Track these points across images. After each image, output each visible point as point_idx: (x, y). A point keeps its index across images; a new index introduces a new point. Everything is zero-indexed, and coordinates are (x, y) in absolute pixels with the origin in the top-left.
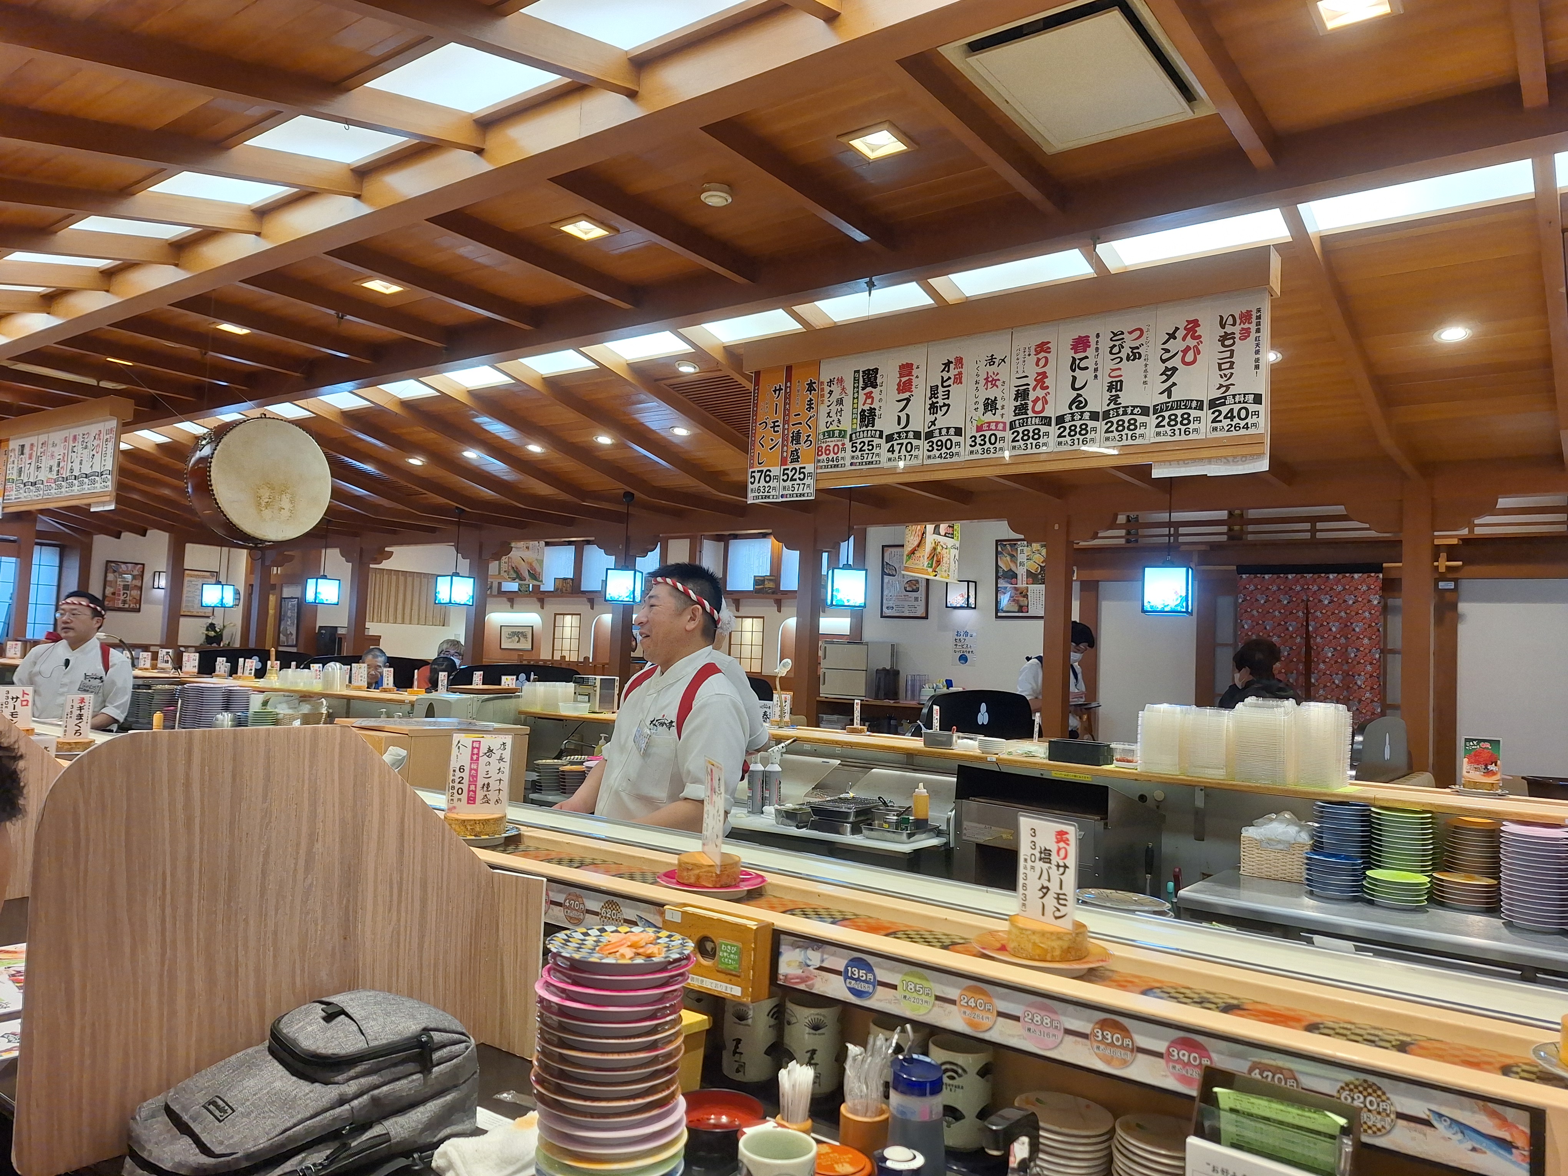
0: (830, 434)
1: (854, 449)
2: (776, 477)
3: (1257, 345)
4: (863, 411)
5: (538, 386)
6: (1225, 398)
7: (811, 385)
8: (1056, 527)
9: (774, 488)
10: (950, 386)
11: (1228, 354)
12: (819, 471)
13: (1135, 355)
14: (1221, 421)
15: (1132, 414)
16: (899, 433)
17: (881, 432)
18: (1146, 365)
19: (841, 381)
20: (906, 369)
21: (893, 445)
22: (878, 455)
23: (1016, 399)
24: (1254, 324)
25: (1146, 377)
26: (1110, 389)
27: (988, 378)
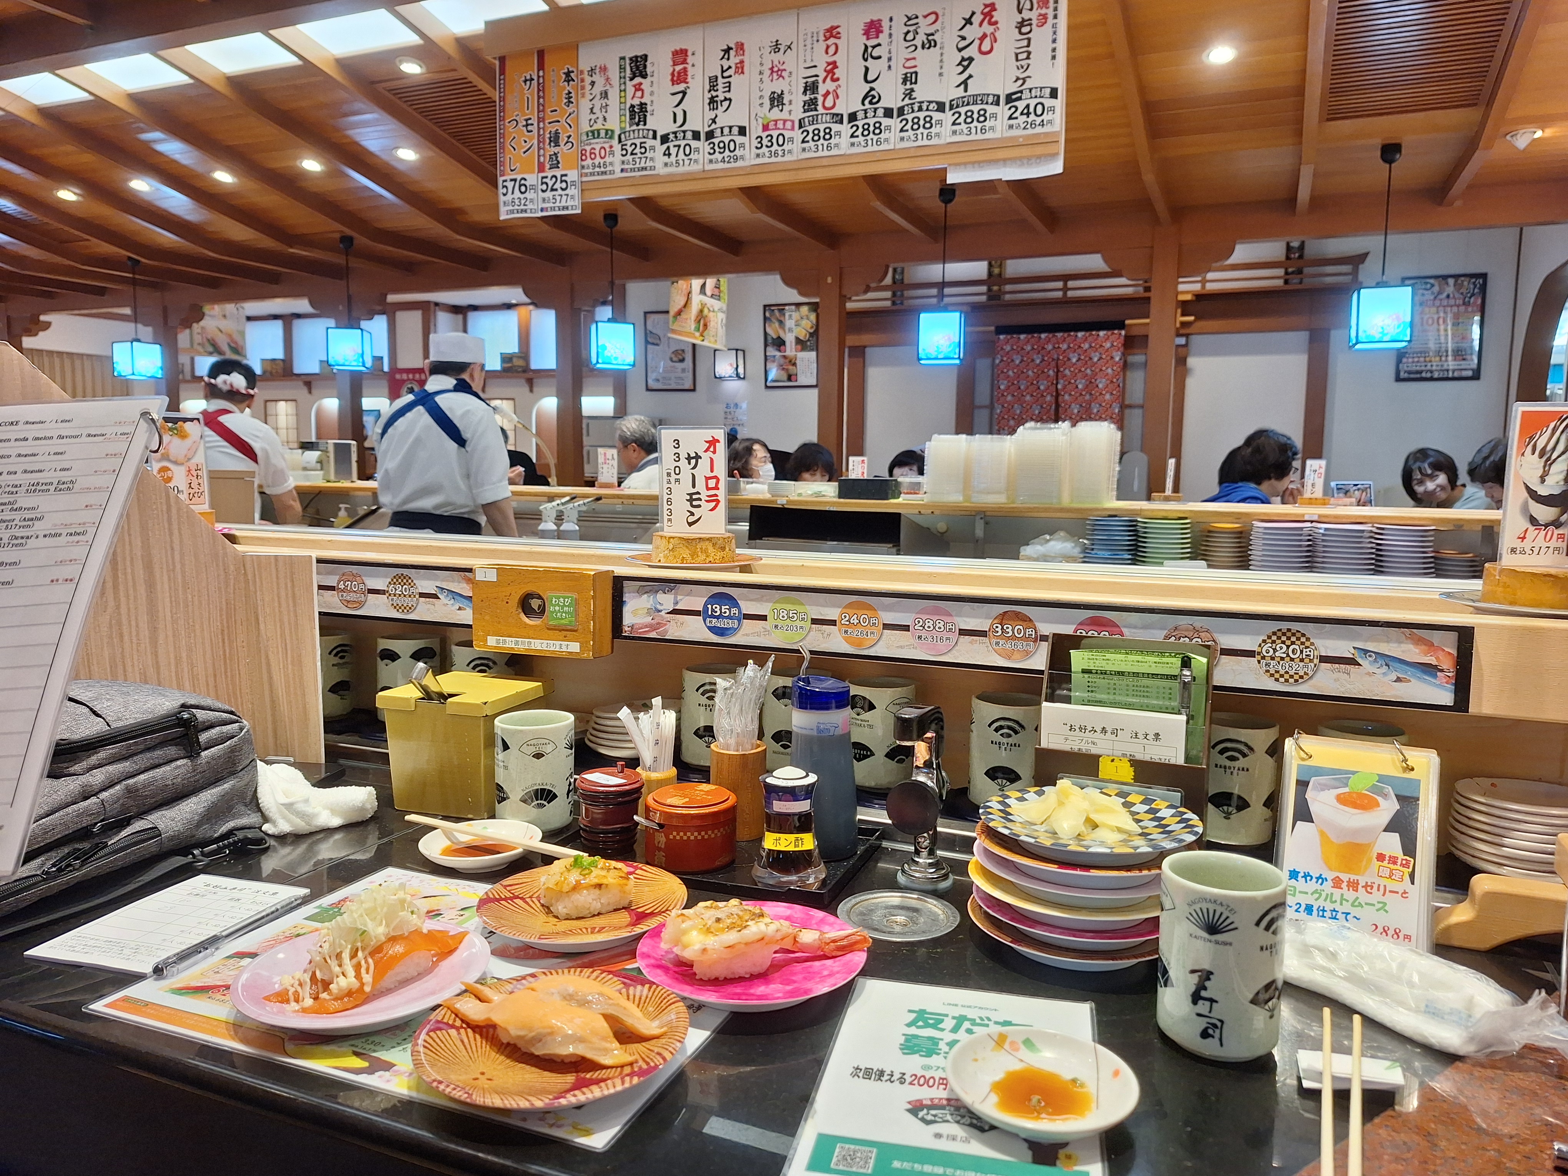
0: (595, 134)
1: (624, 152)
2: (533, 187)
3: (1055, 33)
4: (632, 106)
5: (221, 87)
6: (1021, 92)
7: (568, 74)
8: (829, 280)
9: (532, 201)
10: (730, 76)
11: (1025, 43)
12: (584, 179)
13: (930, 43)
14: (1016, 118)
15: (927, 110)
16: (675, 133)
17: (655, 132)
18: (942, 54)
19: (604, 69)
20: (680, 56)
21: (668, 148)
22: (652, 159)
23: (805, 93)
24: (1051, 9)
25: (941, 67)
26: (905, 81)
27: (773, 67)
